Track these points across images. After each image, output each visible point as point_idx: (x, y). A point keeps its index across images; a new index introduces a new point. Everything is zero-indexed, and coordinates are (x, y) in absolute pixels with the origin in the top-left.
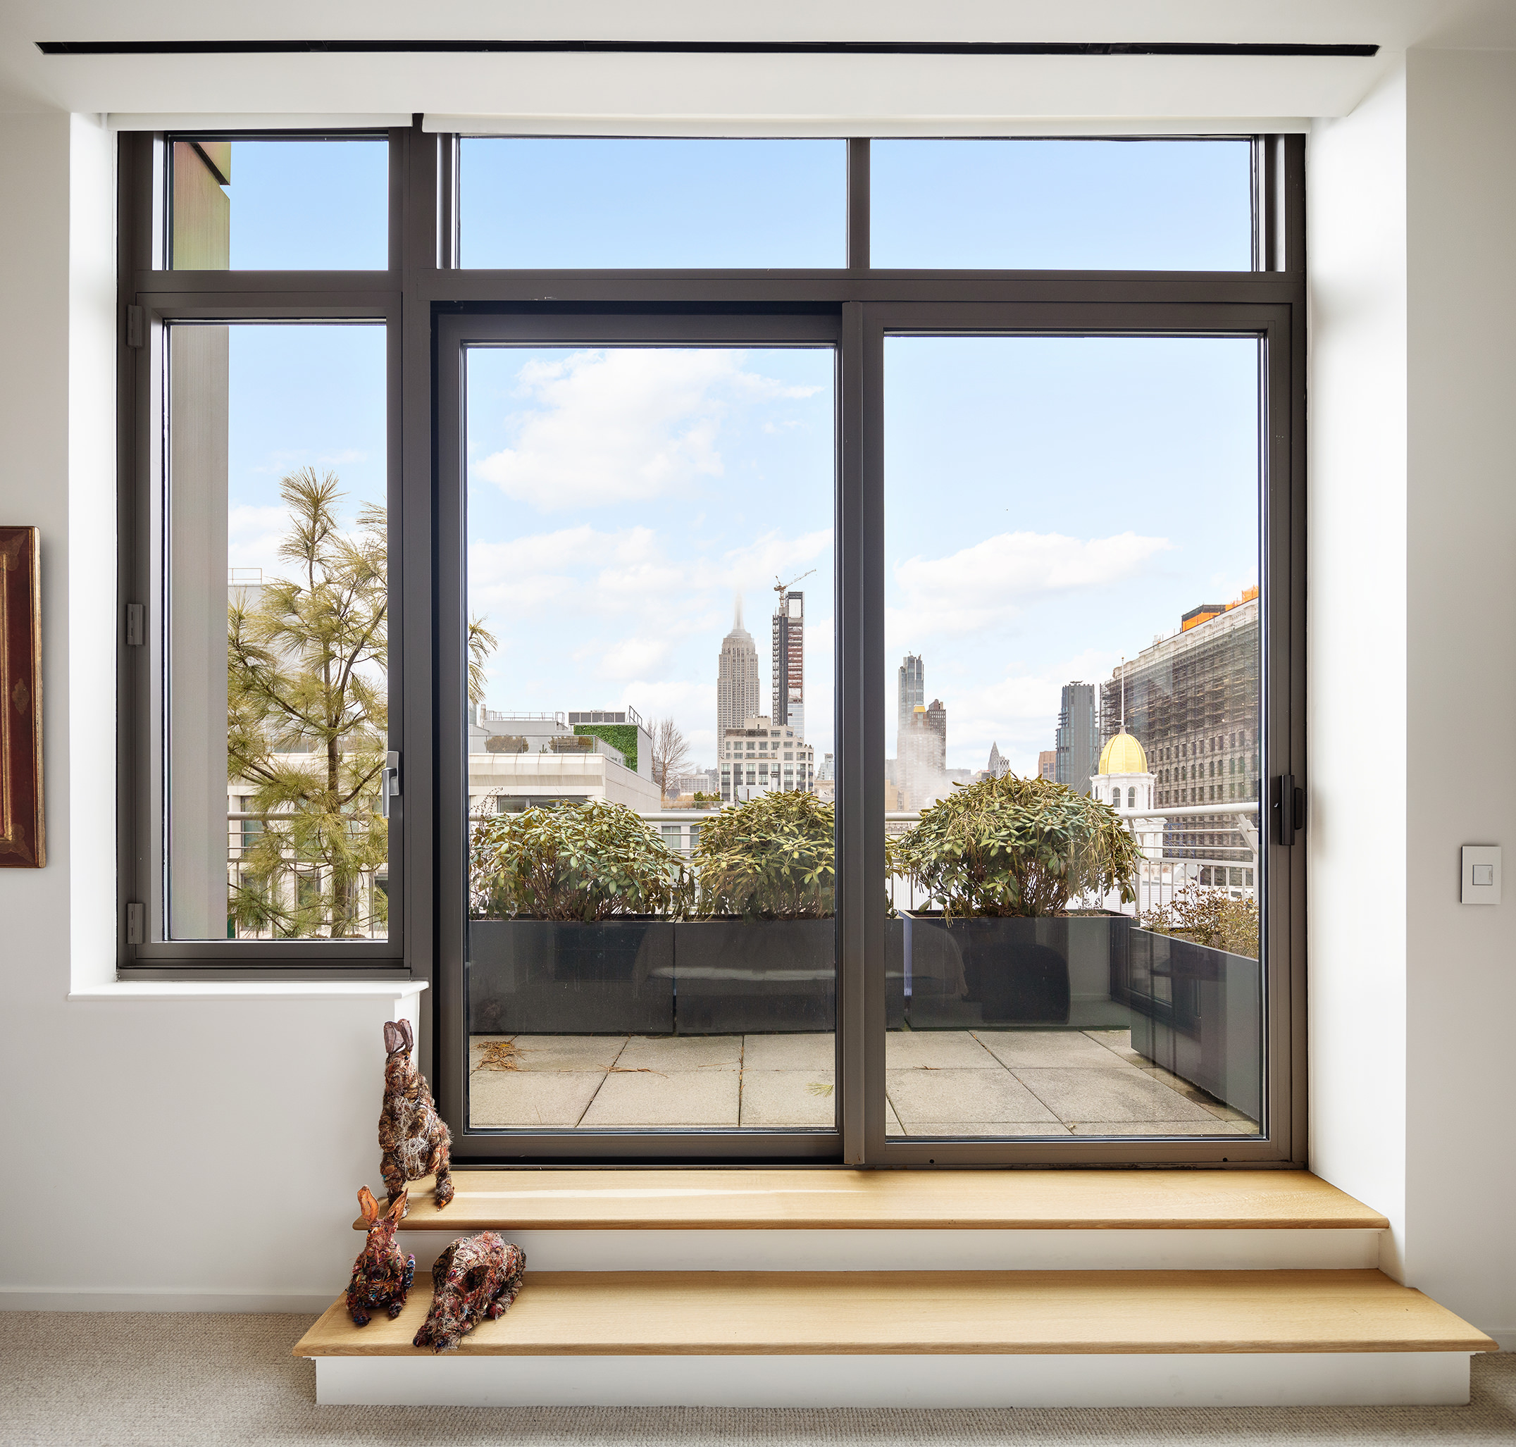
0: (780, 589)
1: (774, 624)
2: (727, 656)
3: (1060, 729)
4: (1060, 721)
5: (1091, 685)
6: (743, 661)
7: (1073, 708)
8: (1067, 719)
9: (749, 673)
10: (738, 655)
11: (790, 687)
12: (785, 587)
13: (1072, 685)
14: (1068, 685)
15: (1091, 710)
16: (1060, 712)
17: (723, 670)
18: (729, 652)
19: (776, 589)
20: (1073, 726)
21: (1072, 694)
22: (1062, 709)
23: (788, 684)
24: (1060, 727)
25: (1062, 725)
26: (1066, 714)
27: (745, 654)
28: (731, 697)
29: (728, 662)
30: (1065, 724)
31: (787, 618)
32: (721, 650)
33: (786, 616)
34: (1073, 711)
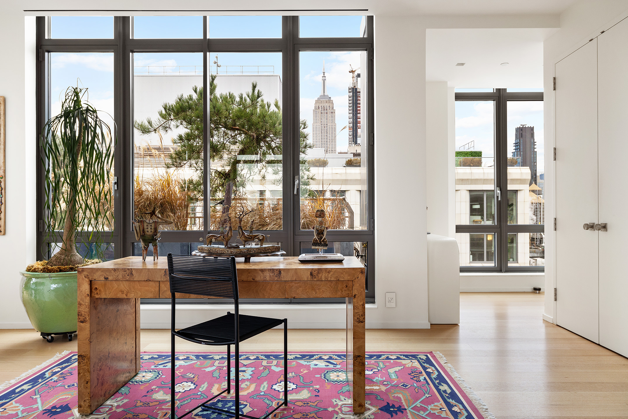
0: (352, 72)
1: (349, 92)
2: (317, 110)
3: (514, 152)
4: (514, 148)
5: (532, 127)
6: (327, 113)
7: (522, 140)
8: (518, 147)
9: (331, 120)
10: (324, 110)
11: (358, 128)
12: (355, 71)
13: (521, 126)
14: (519, 127)
15: (532, 141)
16: (514, 142)
17: (315, 119)
18: (319, 108)
19: (350, 72)
20: (522, 151)
21: (521, 132)
22: (515, 140)
23: (357, 126)
24: (514, 151)
25: (515, 149)
26: (517, 143)
27: (328, 109)
28: (320, 134)
29: (318, 114)
30: (517, 149)
31: (357, 89)
32: (314, 107)
33: (356, 87)
34: (522, 141)
